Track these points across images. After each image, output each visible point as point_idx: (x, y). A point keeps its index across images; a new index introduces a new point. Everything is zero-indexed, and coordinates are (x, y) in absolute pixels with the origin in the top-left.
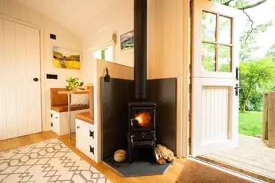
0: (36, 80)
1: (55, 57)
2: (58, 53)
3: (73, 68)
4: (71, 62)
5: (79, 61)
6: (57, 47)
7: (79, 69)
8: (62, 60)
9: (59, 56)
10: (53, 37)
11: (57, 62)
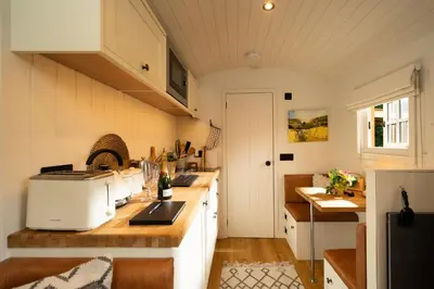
0: (268, 163)
1: (290, 127)
2: (295, 120)
3: (317, 139)
4: (313, 130)
5: (326, 125)
6: (293, 112)
7: (326, 139)
8: (300, 129)
9: (295, 125)
10: (288, 96)
11: (293, 133)
